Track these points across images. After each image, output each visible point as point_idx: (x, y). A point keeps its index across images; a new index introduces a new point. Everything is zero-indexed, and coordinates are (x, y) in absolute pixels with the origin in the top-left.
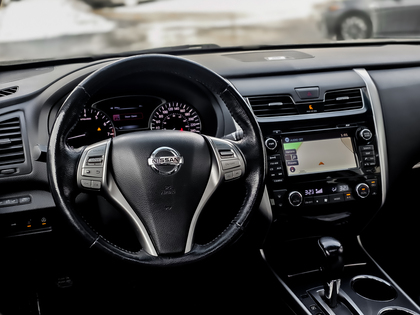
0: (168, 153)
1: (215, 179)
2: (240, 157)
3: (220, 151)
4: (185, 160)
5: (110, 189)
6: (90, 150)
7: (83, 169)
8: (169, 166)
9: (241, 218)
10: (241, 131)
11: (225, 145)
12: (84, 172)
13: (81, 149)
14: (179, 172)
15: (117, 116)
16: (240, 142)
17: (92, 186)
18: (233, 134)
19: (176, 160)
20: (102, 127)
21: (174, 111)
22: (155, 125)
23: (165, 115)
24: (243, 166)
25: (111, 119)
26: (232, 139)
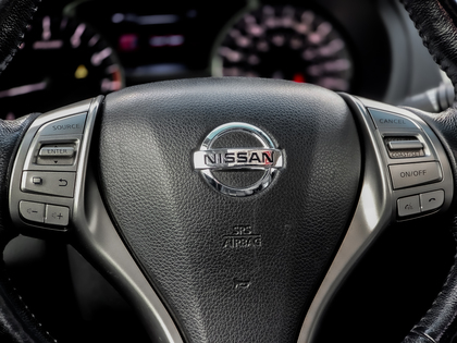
0: (247, 140)
1: (370, 213)
2: (441, 157)
3: (387, 138)
4: (290, 160)
5: (92, 227)
6: (44, 123)
7: (23, 175)
8: (246, 174)
9: (439, 319)
10: (451, 88)
11: (401, 121)
12: (27, 180)
13: (22, 121)
14: (272, 191)
15: (129, 40)
16: (443, 115)
17: (47, 220)
18: (431, 95)
19: (269, 157)
20: (89, 66)
21: (280, 30)
22: (227, 64)
23: (256, 39)
24: (448, 183)
25: (115, 45)
26: (426, 106)
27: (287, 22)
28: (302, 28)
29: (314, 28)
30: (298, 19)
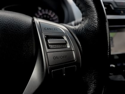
27: (47, 13)
28: (50, 14)
29: (52, 13)
30: (48, 12)
